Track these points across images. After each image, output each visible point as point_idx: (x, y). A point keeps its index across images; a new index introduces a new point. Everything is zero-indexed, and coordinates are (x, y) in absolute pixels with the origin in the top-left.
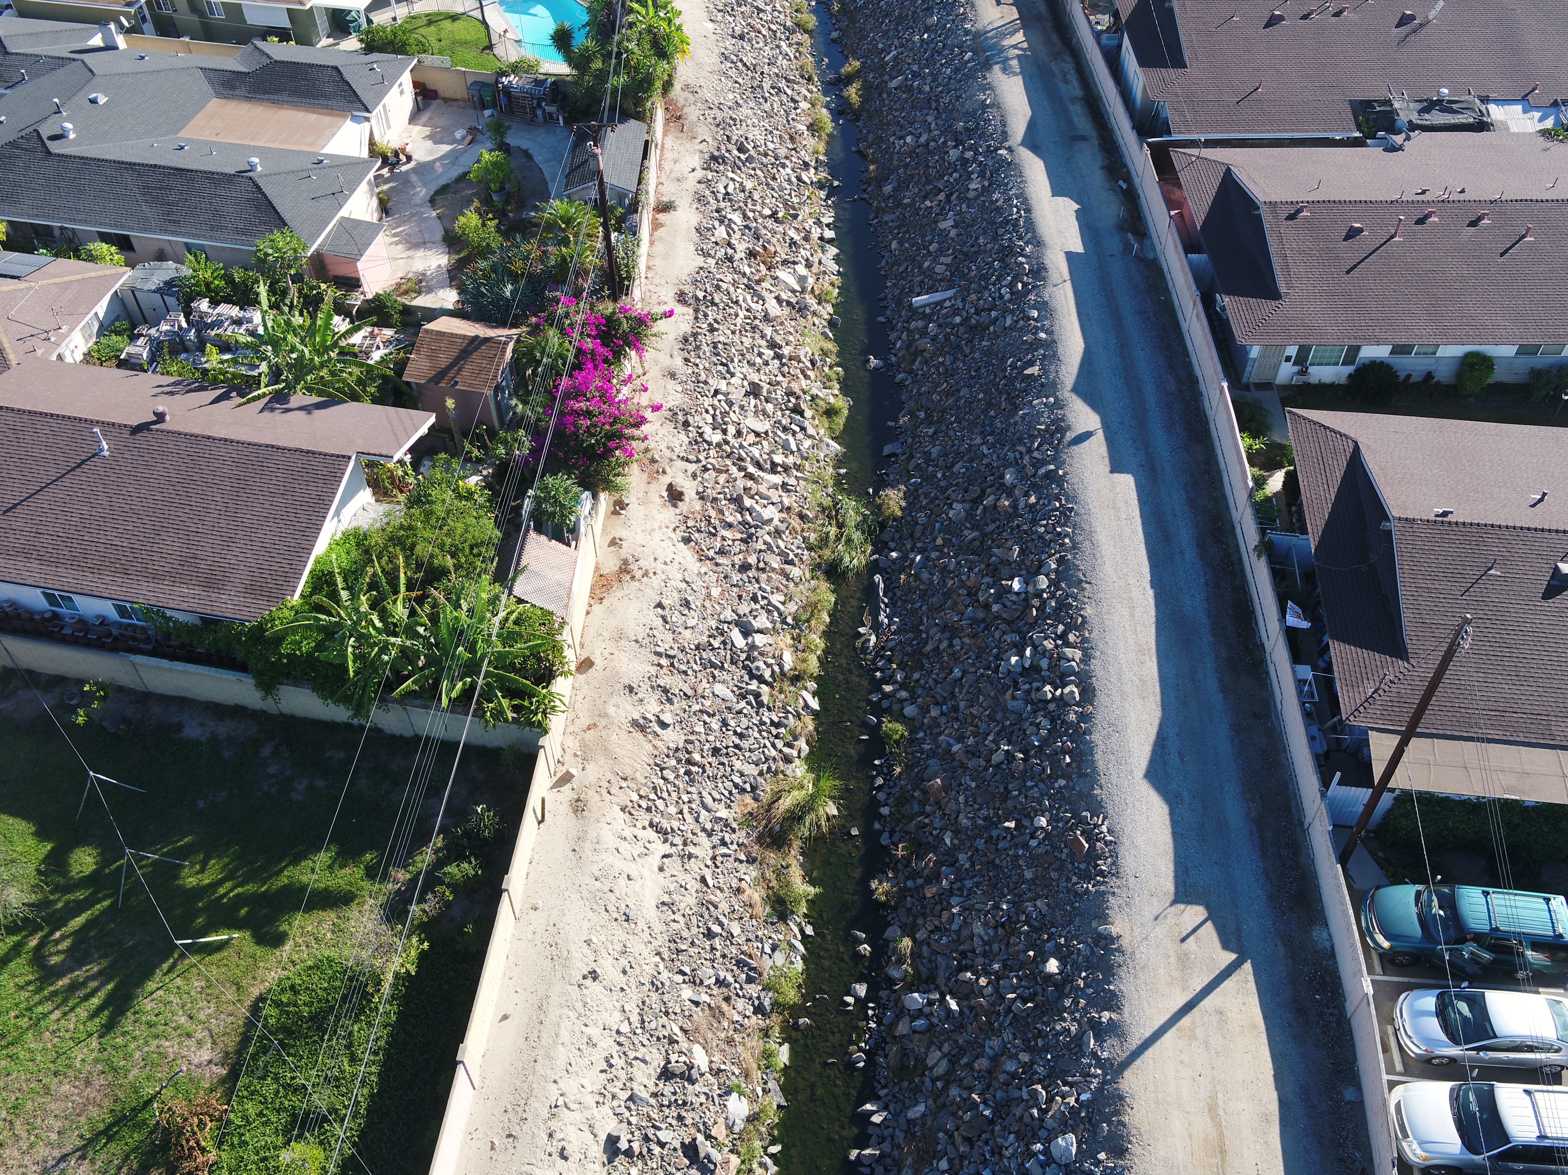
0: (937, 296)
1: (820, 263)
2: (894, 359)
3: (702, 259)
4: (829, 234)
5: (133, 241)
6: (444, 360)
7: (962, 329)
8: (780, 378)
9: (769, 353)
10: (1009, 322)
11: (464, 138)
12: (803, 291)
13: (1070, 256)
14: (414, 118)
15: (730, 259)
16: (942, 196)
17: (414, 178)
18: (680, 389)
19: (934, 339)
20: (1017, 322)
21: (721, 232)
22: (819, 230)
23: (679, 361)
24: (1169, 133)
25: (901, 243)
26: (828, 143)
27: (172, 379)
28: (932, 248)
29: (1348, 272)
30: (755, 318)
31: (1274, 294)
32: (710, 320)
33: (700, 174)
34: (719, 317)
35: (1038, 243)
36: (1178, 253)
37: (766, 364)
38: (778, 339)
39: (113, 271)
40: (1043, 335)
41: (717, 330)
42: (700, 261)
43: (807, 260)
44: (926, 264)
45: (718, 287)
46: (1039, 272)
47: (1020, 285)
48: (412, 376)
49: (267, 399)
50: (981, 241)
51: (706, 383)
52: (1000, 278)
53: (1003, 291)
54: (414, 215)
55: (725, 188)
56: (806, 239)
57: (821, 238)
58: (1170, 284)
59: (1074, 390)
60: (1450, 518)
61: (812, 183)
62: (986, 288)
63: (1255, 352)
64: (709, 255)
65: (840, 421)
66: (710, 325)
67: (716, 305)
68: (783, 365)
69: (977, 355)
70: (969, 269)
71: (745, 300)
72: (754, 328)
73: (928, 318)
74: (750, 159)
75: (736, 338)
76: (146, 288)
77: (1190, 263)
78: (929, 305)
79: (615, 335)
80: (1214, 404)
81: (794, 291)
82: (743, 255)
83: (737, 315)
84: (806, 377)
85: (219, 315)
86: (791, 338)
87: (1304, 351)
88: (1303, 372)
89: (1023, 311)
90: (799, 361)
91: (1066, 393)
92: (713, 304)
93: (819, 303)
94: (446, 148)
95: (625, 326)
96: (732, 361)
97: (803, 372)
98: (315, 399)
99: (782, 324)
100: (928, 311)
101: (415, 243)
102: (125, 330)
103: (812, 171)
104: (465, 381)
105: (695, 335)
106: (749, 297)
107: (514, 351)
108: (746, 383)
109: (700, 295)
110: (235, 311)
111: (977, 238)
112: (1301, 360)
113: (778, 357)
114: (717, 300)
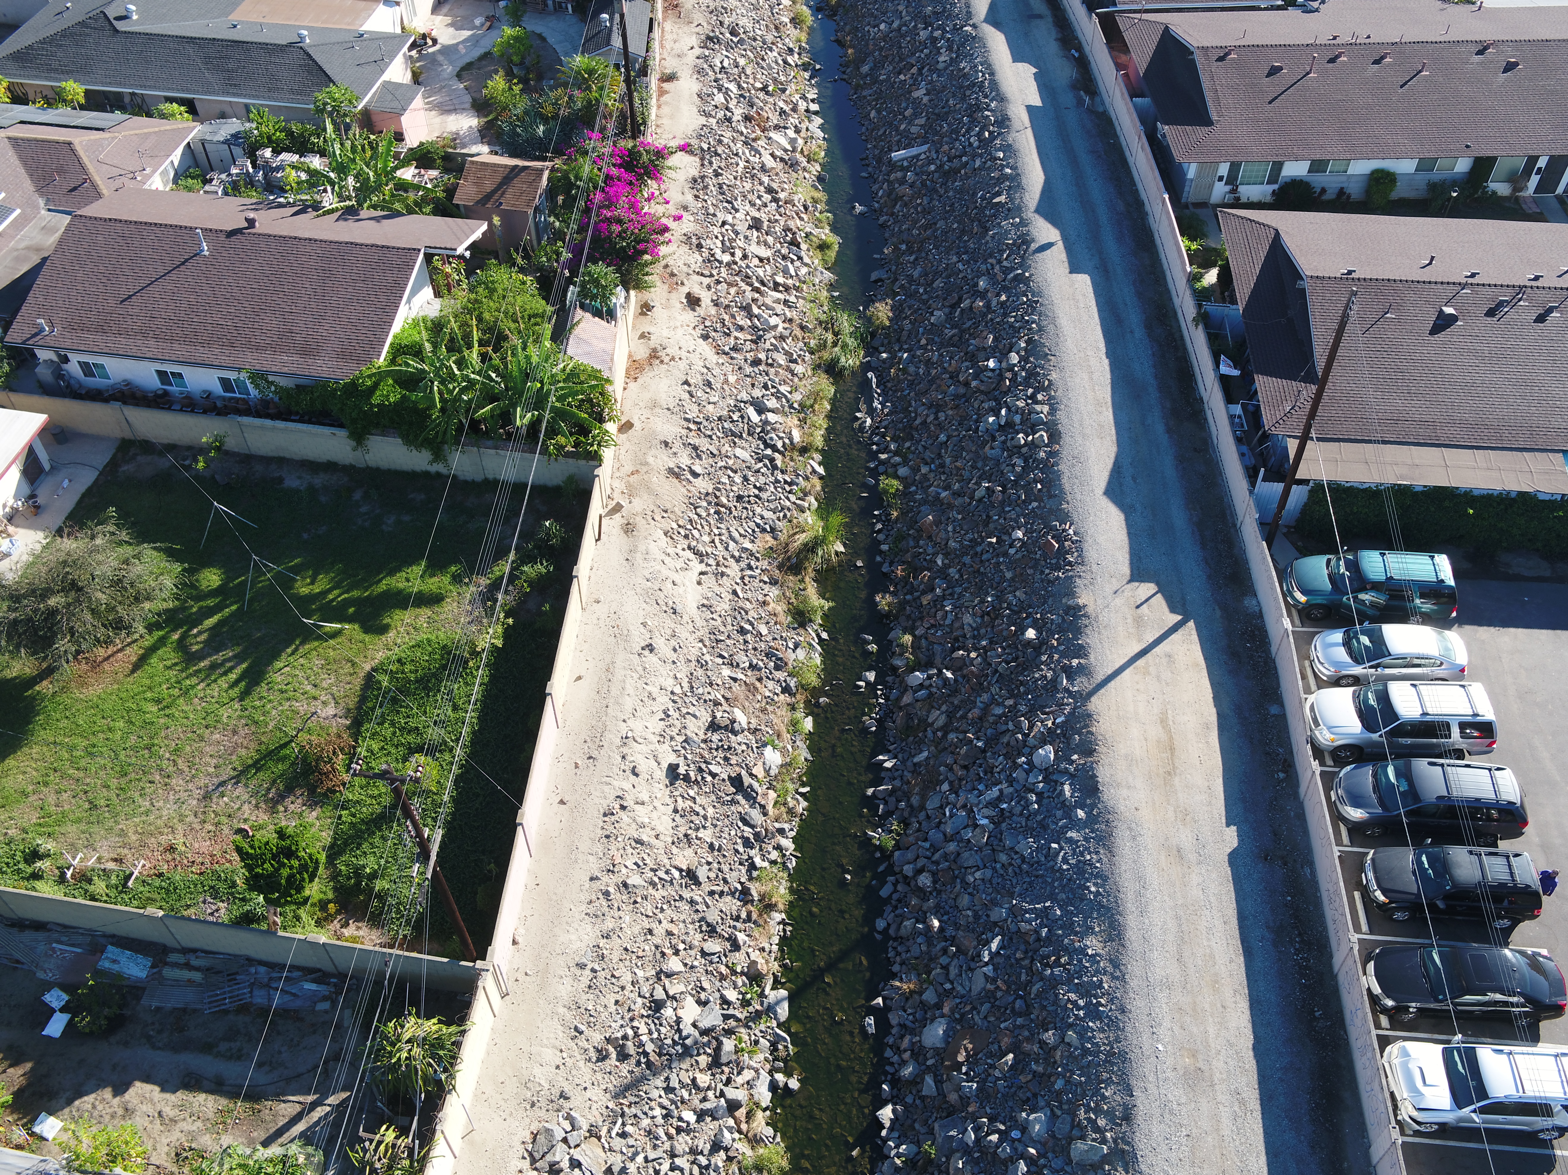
0: (914, 151)
1: (807, 129)
2: (876, 205)
3: (704, 118)
4: (814, 107)
5: (197, 104)
6: (489, 186)
7: (936, 175)
8: (778, 217)
9: (767, 197)
10: (978, 163)
11: (482, 25)
12: (794, 150)
13: (1030, 109)
14: (436, 10)
15: (729, 120)
16: (914, 70)
17: (441, 58)
18: (692, 219)
19: (912, 186)
20: (985, 163)
21: (720, 98)
22: (805, 104)
23: (689, 198)
24: (1115, 5)
25: (879, 112)
26: (809, 34)
27: (254, 200)
28: (907, 113)
29: (1270, 103)
30: (753, 168)
31: (1208, 122)
32: (715, 166)
33: (698, 51)
34: (723, 165)
35: (1002, 99)
36: (1124, 99)
37: (765, 205)
38: (775, 186)
39: (185, 125)
40: (1008, 171)
41: (721, 175)
42: (703, 120)
43: (796, 127)
44: (903, 127)
45: (720, 142)
46: (1003, 121)
47: (987, 134)
48: (461, 199)
49: (340, 213)
50: (951, 102)
51: (714, 215)
52: (968, 131)
53: (972, 140)
54: (443, 87)
55: (721, 63)
56: (794, 110)
57: (807, 111)
58: (1118, 129)
59: (1037, 211)
60: (1353, 275)
61: (796, 65)
62: (957, 139)
63: (1192, 172)
64: (711, 115)
65: (832, 254)
66: (715, 170)
67: (719, 155)
68: (779, 207)
69: (951, 194)
70: (942, 127)
71: (744, 153)
72: (753, 177)
73: (906, 169)
74: (741, 41)
75: (738, 183)
76: (215, 139)
77: (1135, 106)
78: (906, 159)
79: (637, 166)
80: (1157, 217)
81: (786, 151)
82: (740, 118)
83: (737, 165)
84: (801, 219)
85: (282, 161)
86: (786, 186)
87: (1235, 167)
88: (1234, 191)
89: (990, 154)
90: (794, 205)
91: (1030, 213)
92: (717, 154)
93: (808, 162)
94: (467, 33)
95: (645, 158)
96: (736, 200)
97: (797, 214)
98: (380, 213)
99: (777, 174)
100: (905, 164)
101: (446, 109)
102: (198, 176)
103: (796, 56)
104: (509, 201)
105: (703, 177)
106: (747, 151)
107: (549, 179)
108: (748, 218)
109: (705, 147)
110: (296, 157)
111: (947, 101)
112: (1232, 180)
113: (776, 200)
114: (720, 151)
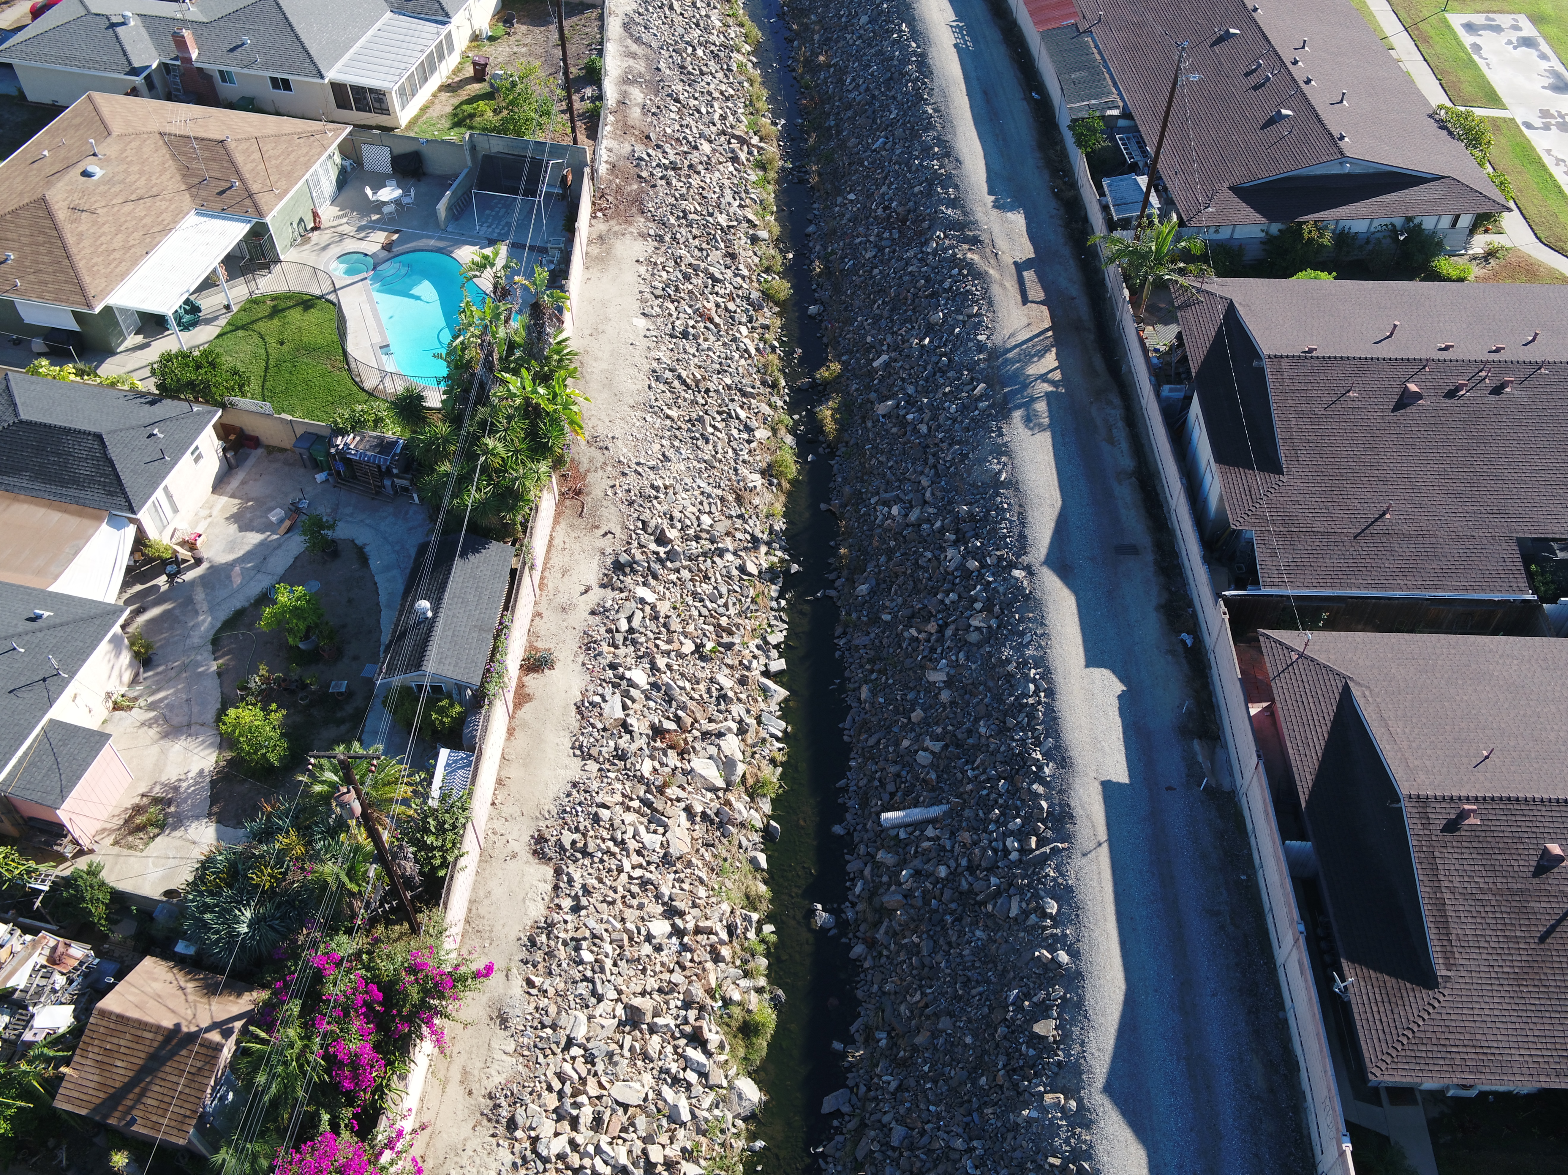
0: (917, 814)
1: (759, 723)
2: (849, 915)
3: (579, 762)
4: (778, 663)
7: (947, 892)
8: (676, 976)
9: (663, 931)
11: (281, 521)
12: (729, 786)
13: (1108, 787)
14: (219, 485)
15: (622, 755)
16: (932, 627)
17: (200, 595)
19: (907, 898)
21: (614, 707)
22: (763, 660)
24: (1256, 583)
25: (874, 692)
28: (914, 716)
29: (1542, 940)
30: (649, 863)
33: (597, 595)
35: (1064, 762)
36: (1269, 824)
37: (658, 952)
38: (681, 897)
40: (1063, 957)
42: (575, 771)
46: (1062, 821)
47: (1033, 840)
50: (982, 728)
51: (555, 1025)
53: (1009, 842)
54: (184, 668)
55: (629, 619)
57: (765, 675)
59: (1108, 1087)
61: (760, 572)
64: (590, 756)
65: (762, 1043)
67: (591, 855)
68: (683, 947)
74: (672, 555)
77: (1287, 852)
78: (904, 829)
82: (643, 741)
83: (620, 869)
84: (718, 961)
86: (701, 890)
89: (1036, 896)
90: (710, 933)
92: (586, 853)
93: (751, 803)
94: (254, 538)
97: (713, 954)
99: (690, 863)
100: (902, 839)
103: (763, 549)
104: (149, 1115)
105: (549, 926)
106: (643, 826)
108: (619, 1007)
109: (568, 839)
111: (977, 720)
113: (678, 933)
114: (591, 845)
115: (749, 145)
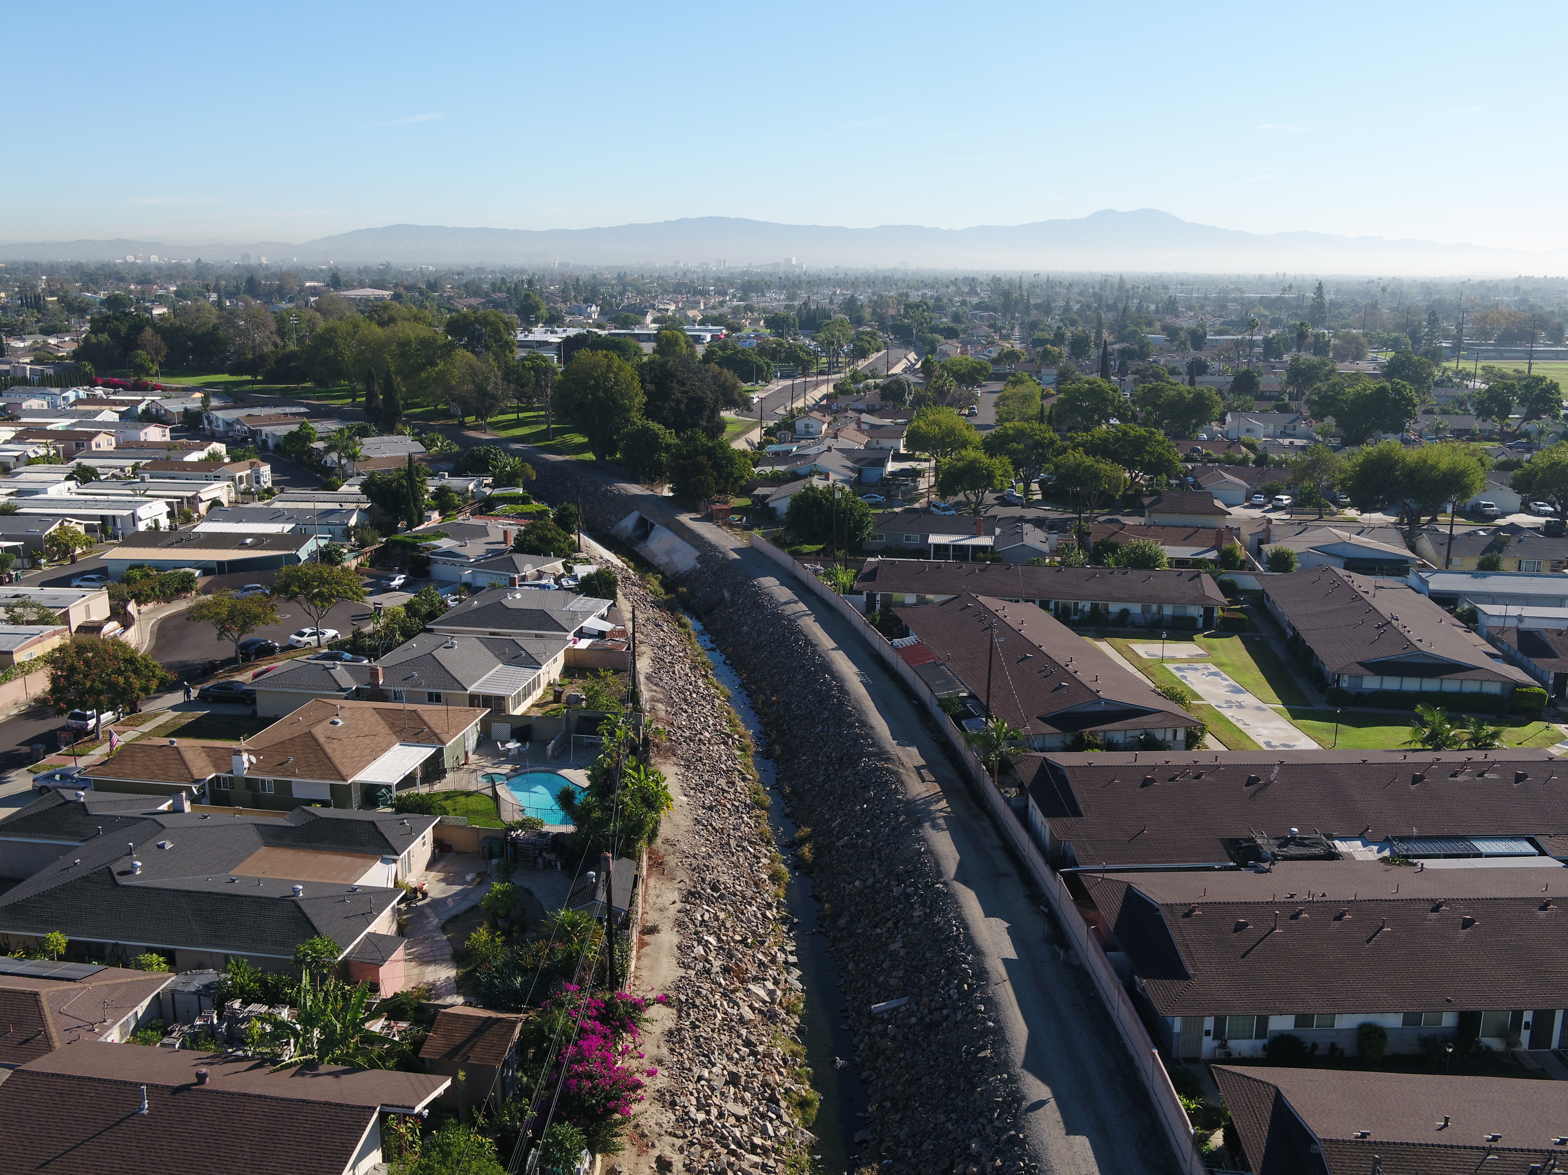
0: (894, 1003)
1: (786, 981)
2: (858, 1059)
3: (683, 970)
4: (792, 959)
5: (177, 955)
6: (458, 1038)
7: (918, 1028)
8: (756, 1072)
9: (745, 1050)
10: (959, 1016)
11: (473, 880)
12: (773, 1001)
13: (1006, 962)
14: (430, 867)
15: (708, 972)
16: (890, 924)
17: (428, 911)
18: (667, 1074)
19: (893, 1039)
20: (966, 1016)
21: (700, 950)
22: (783, 956)
23: (665, 1051)
24: (1077, 865)
25: (857, 964)
26: (786, 890)
27: (211, 1053)
28: (885, 965)
29: (1243, 957)
30: (732, 1020)
31: (1185, 976)
32: (692, 1018)
33: (679, 905)
34: (700, 1016)
35: (978, 952)
36: (1098, 953)
37: (743, 1059)
38: (753, 1038)
39: (160, 976)
40: (991, 1024)
41: (699, 1027)
42: (682, 972)
43: (774, 978)
44: (881, 979)
45: (698, 993)
46: (982, 974)
47: (966, 986)
48: (428, 1053)
49: (298, 1067)
50: (928, 955)
51: (690, 1070)
52: (947, 983)
53: (951, 992)
54: (427, 939)
55: (702, 916)
56: (773, 961)
57: (786, 962)
58: (1096, 982)
59: (1025, 1066)
60: (1369, 1139)
61: (775, 919)
62: (936, 992)
63: (1177, 1025)
64: (690, 967)
65: (813, 1112)
66: (692, 1023)
67: (697, 1007)
68: (757, 1060)
69: (934, 1048)
70: (920, 979)
71: (722, 1005)
72: (731, 1029)
73: (886, 1022)
74: (722, 897)
75: (715, 1035)
76: (187, 989)
77: (1110, 960)
78: (886, 1011)
79: (612, 1019)
80: (1150, 1072)
81: (764, 1002)
82: (719, 969)
83: (715, 1016)
84: (781, 1074)
85: (250, 1012)
86: (764, 1039)
87: (1219, 1022)
88: (1223, 1046)
89: (971, 1007)
90: (773, 1059)
91: (1018, 1068)
92: (694, 1006)
93: (787, 1014)
94: (457, 888)
95: (622, 1009)
96: (713, 1053)
97: (776, 1068)
98: (340, 1068)
99: (755, 1027)
100: (886, 1016)
101: (426, 960)
102: (160, 1027)
103: (775, 910)
104: (477, 1055)
105: (680, 1030)
106: (725, 1003)
107: (521, 1032)
108: (725, 1072)
109: (683, 998)
110: (264, 1009)
111: (924, 954)
112: (1219, 1034)
113: (754, 1053)
114: (698, 1003)
115: (733, 739)
